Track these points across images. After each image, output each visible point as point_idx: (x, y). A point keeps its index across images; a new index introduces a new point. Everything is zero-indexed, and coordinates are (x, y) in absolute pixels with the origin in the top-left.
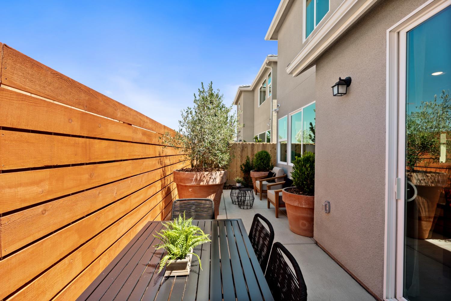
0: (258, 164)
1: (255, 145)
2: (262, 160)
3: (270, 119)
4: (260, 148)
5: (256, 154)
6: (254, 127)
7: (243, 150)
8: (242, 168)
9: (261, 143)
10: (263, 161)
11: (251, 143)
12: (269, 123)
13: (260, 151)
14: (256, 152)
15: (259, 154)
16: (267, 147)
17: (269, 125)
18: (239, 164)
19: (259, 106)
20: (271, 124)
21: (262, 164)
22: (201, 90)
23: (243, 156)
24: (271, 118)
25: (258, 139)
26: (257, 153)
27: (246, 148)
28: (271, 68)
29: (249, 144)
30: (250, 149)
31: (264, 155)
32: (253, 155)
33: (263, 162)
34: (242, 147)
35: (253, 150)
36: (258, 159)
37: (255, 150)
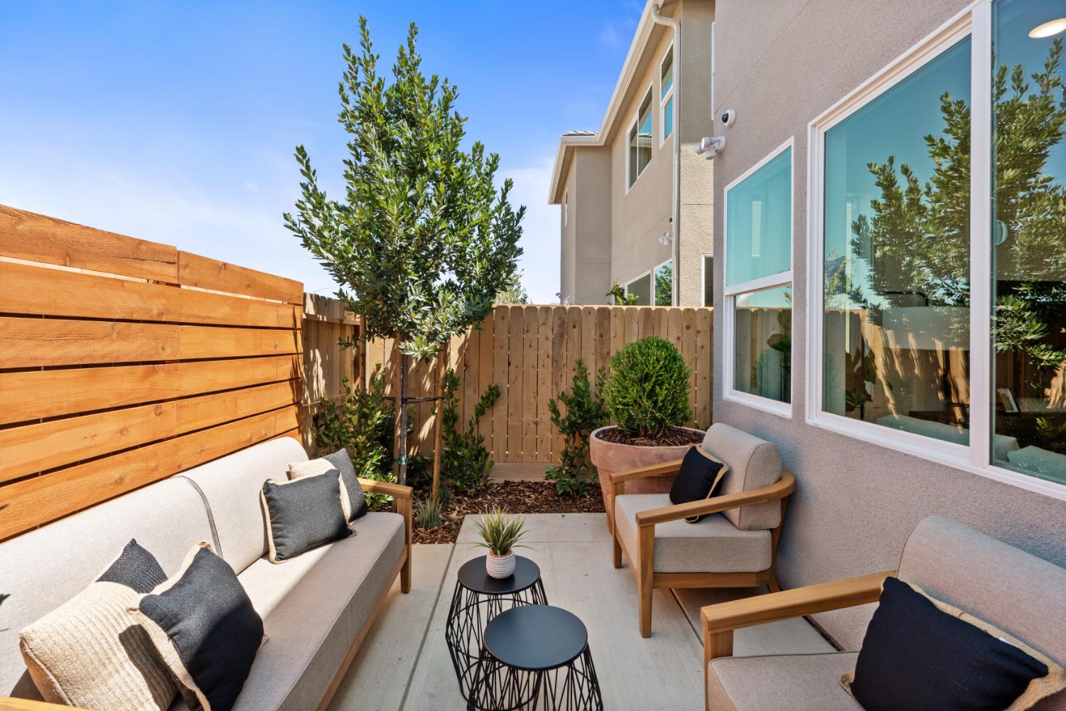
0: (624, 404)
1: (612, 315)
2: (648, 386)
3: (671, 220)
4: (635, 326)
5: (618, 353)
6: (610, 264)
7: (562, 335)
8: (555, 411)
9: (639, 308)
10: (653, 390)
11: (596, 307)
12: (668, 234)
13: (634, 340)
14: (617, 346)
15: (631, 355)
16: (664, 324)
17: (666, 243)
18: (547, 394)
19: (627, 191)
20: (674, 239)
21: (647, 404)
22: (357, 51)
23: (564, 362)
24: (674, 217)
25: (626, 295)
26: (621, 349)
27: (575, 330)
28: (675, 27)
29: (589, 311)
30: (590, 333)
31: (658, 360)
32: (603, 355)
33: (652, 394)
34: (557, 322)
35: (603, 337)
36: (624, 377)
37: (612, 335)
